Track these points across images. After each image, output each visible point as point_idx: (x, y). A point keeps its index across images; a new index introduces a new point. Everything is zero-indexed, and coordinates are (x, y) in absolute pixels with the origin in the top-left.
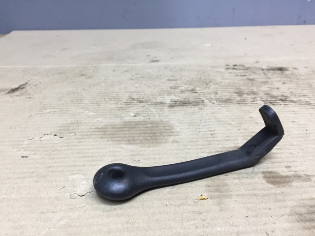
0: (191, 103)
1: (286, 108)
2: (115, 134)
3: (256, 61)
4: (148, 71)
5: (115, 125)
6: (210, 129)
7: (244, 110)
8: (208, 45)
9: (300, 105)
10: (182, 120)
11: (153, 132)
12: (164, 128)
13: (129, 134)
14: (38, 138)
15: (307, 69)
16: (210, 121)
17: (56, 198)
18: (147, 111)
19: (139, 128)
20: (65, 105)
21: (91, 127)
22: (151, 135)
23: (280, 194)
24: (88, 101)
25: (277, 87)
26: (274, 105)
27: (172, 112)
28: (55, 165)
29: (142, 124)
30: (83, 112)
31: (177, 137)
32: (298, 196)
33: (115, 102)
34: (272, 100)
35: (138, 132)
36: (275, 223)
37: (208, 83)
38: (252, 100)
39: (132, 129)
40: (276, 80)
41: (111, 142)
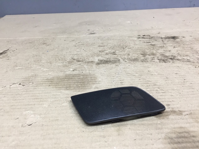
0: (111, 62)
1: (173, 64)
2: (58, 83)
3: (158, 32)
4: (86, 40)
5: (59, 77)
6: (120, 80)
7: (145, 66)
8: (129, 22)
9: (183, 62)
10: (104, 73)
11: (83, 81)
12: (91, 79)
13: (67, 83)
14: (8, 86)
15: (191, 37)
16: (122, 73)
17: (12, 126)
18: (82, 68)
19: (75, 78)
20: (30, 64)
21: (44, 79)
22: (82, 83)
23: (159, 124)
24: (45, 61)
25: (169, 50)
26: (165, 62)
27: (98, 68)
28: (16, 104)
29: (77, 76)
30: (40, 69)
31: (98, 85)
32: (172, 125)
33: (62, 61)
34: (165, 59)
35: (74, 82)
36: (153, 145)
37: (124, 47)
38: (151, 59)
39: (70, 80)
40: (169, 45)
41: (54, 89)
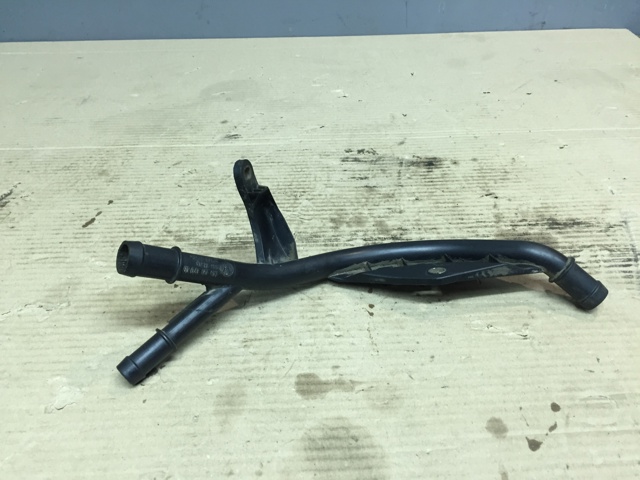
3: (400, 139)
8: (339, 91)
14: (16, 310)
20: (63, 245)
21: (93, 292)
25: (402, 207)
28: (33, 360)
30: (88, 261)
32: (324, 413)
36: (276, 451)
37: (299, 194)
38: (349, 238)
40: (410, 189)
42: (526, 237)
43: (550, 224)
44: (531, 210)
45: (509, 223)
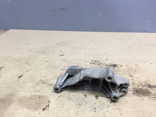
2: (24, 103)
3: (107, 59)
5: (27, 97)
13: (30, 103)
16: (66, 98)
18: (43, 89)
20: (12, 83)
21: (17, 97)
29: (37, 97)
39: (32, 100)
42: (142, 90)
43: (149, 86)
44: (143, 82)
45: (137, 85)
